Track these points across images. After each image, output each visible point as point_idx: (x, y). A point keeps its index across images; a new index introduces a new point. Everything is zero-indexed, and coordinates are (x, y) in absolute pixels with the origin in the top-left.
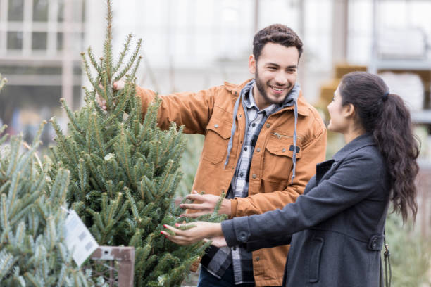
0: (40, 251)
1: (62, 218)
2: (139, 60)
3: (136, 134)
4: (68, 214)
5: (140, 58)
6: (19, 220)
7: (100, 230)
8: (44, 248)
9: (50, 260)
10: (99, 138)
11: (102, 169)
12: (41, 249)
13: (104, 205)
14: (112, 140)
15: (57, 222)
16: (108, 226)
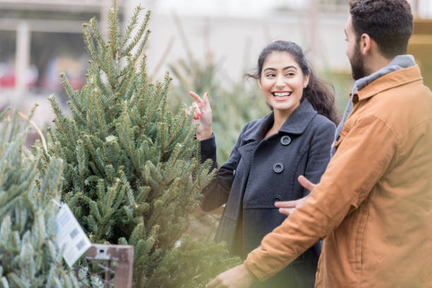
0: (26, 250)
1: (52, 212)
2: (147, 34)
3: (142, 114)
4: (60, 208)
5: (149, 31)
6: (5, 213)
7: (97, 220)
8: (31, 246)
9: (37, 258)
10: (101, 118)
11: (102, 151)
12: (27, 247)
13: (100, 193)
14: (115, 120)
15: (47, 217)
16: (105, 216)
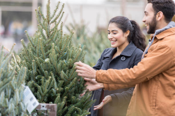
0: (11, 106)
1: (22, 90)
2: (63, 14)
3: (61, 48)
4: (25, 88)
5: (63, 12)
6: (2, 91)
7: (40, 94)
8: (13, 105)
9: (16, 110)
10: (43, 50)
11: (43, 65)
12: (12, 105)
13: (43, 83)
15: (20, 92)
16: (44, 93)
